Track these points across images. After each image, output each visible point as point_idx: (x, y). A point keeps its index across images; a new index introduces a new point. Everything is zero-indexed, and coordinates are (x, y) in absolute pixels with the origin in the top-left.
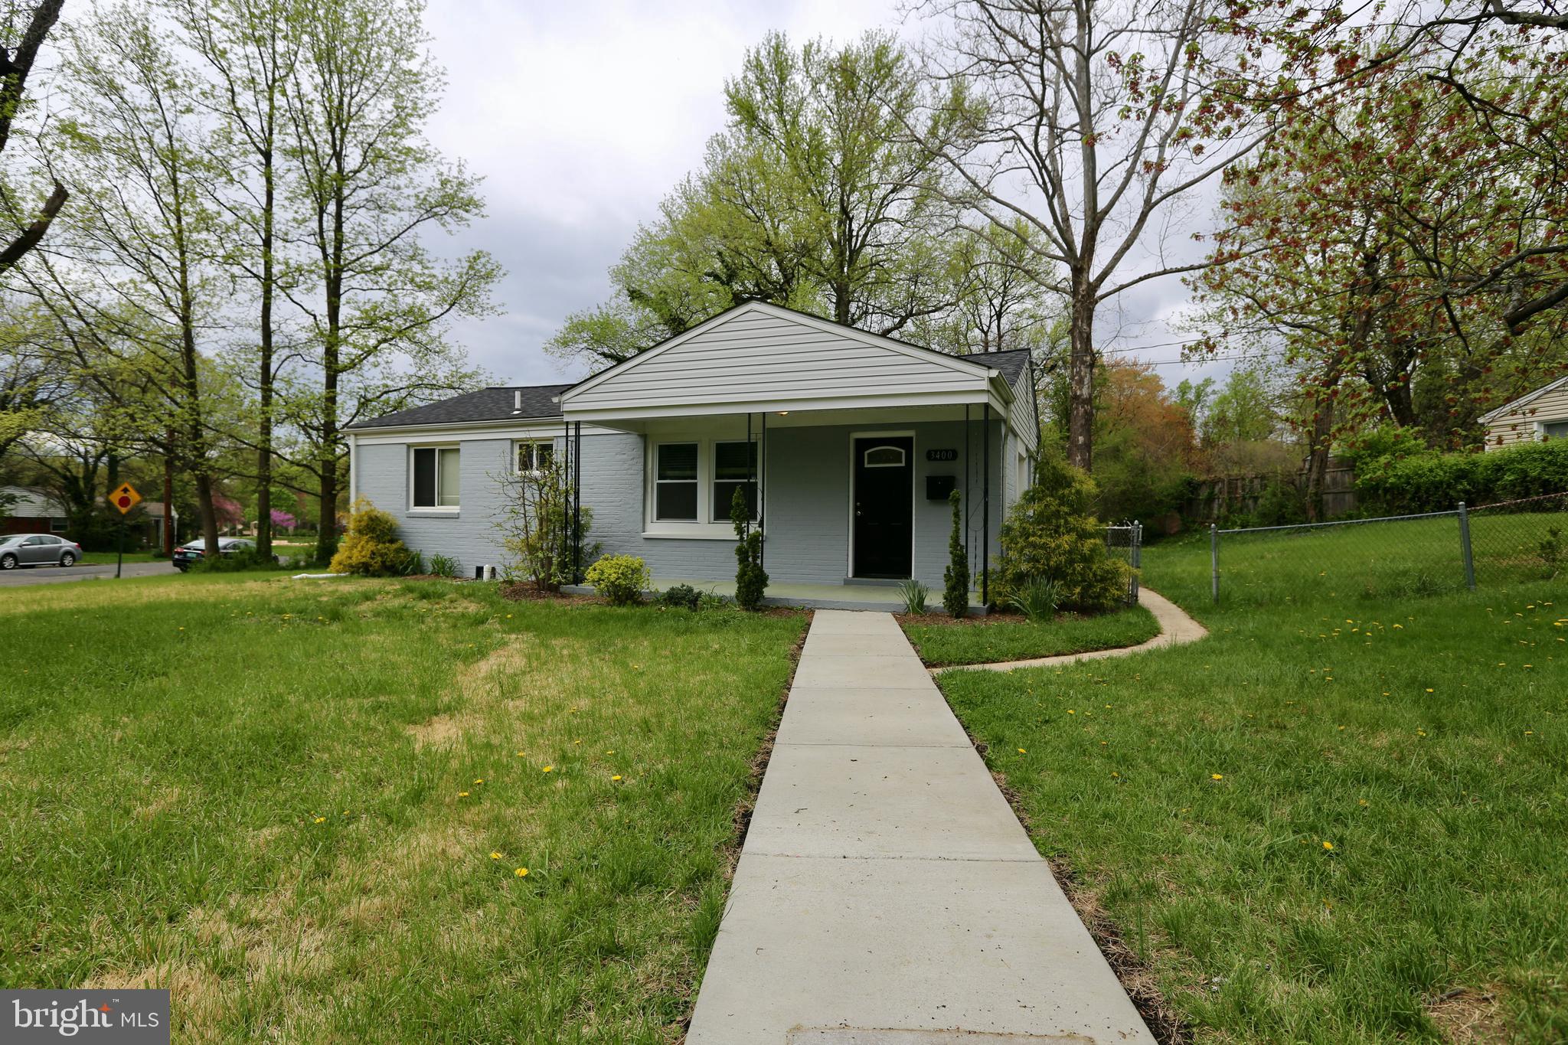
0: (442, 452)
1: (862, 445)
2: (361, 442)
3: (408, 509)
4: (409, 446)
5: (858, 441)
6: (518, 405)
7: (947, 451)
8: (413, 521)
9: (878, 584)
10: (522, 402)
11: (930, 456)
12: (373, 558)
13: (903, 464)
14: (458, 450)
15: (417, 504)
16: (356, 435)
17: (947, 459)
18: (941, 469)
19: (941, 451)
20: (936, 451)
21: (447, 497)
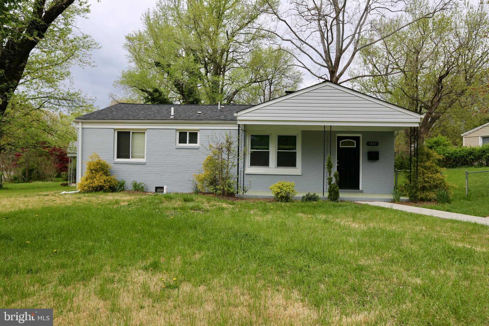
0: (133, 133)
1: (340, 138)
2: (85, 126)
3: (114, 160)
4: (115, 130)
5: (338, 137)
6: (172, 113)
7: (375, 142)
8: (117, 166)
9: (348, 192)
10: (174, 112)
11: (368, 144)
12: (104, 183)
13: (355, 146)
14: (145, 133)
15: (118, 157)
16: (82, 123)
17: (374, 145)
18: (373, 149)
19: (372, 142)
20: (371, 142)
21: (135, 154)
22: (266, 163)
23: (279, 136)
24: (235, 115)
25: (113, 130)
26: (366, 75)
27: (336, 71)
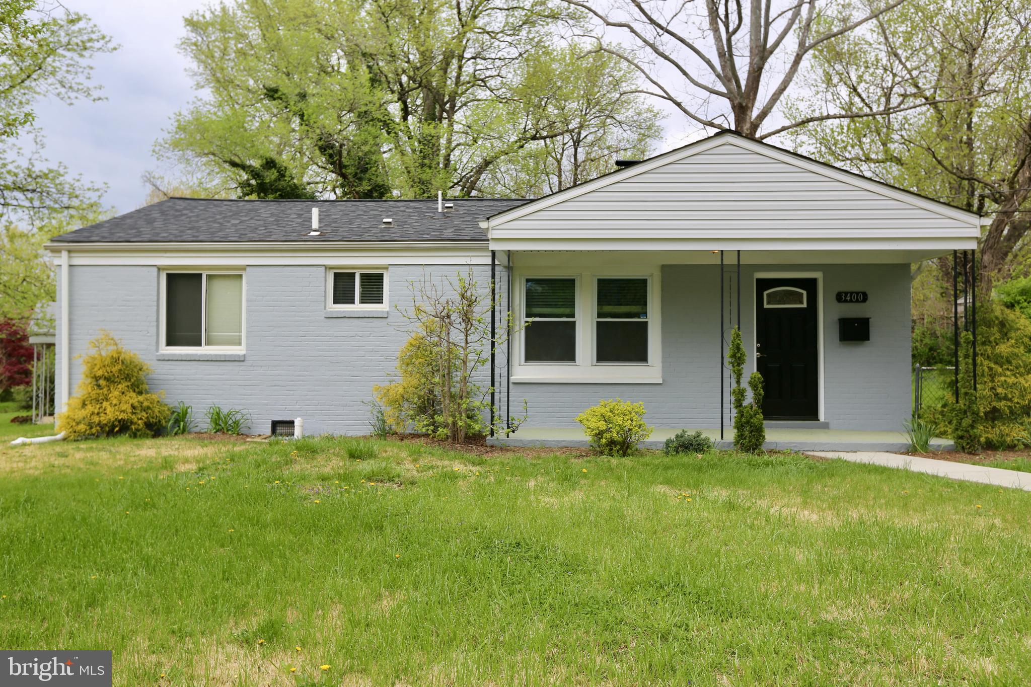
0: (209, 277)
1: (763, 285)
2: (77, 261)
3: (157, 350)
4: (160, 269)
5: (758, 280)
6: (315, 224)
7: (857, 293)
8: (167, 366)
9: (788, 427)
10: (320, 221)
11: (840, 298)
12: (133, 413)
13: (805, 305)
14: (241, 276)
15: (170, 342)
16: (69, 251)
17: (857, 301)
18: (853, 310)
19: (851, 293)
20: (846, 294)
21: (215, 334)
22: (567, 354)
23: (599, 280)
24: (483, 225)
25: (155, 269)
26: (831, 113)
27: (750, 105)
